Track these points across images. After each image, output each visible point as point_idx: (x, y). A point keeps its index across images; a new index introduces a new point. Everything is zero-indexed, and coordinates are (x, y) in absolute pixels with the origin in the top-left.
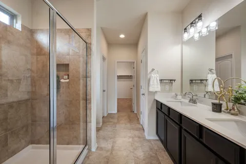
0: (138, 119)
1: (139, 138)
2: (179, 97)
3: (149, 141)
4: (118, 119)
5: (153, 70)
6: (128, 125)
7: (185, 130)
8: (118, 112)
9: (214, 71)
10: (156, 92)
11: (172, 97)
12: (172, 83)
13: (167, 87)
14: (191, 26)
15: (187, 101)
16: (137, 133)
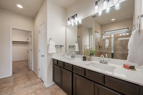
0: (36, 75)
1: (40, 89)
2: (66, 55)
3: (48, 88)
4: (14, 82)
5: (51, 39)
6: (28, 83)
7: (75, 73)
8: (13, 74)
9: (77, 42)
10: (53, 54)
11: (62, 56)
12: (61, 47)
13: (59, 50)
14: (72, 18)
15: (70, 57)
16: (38, 86)
